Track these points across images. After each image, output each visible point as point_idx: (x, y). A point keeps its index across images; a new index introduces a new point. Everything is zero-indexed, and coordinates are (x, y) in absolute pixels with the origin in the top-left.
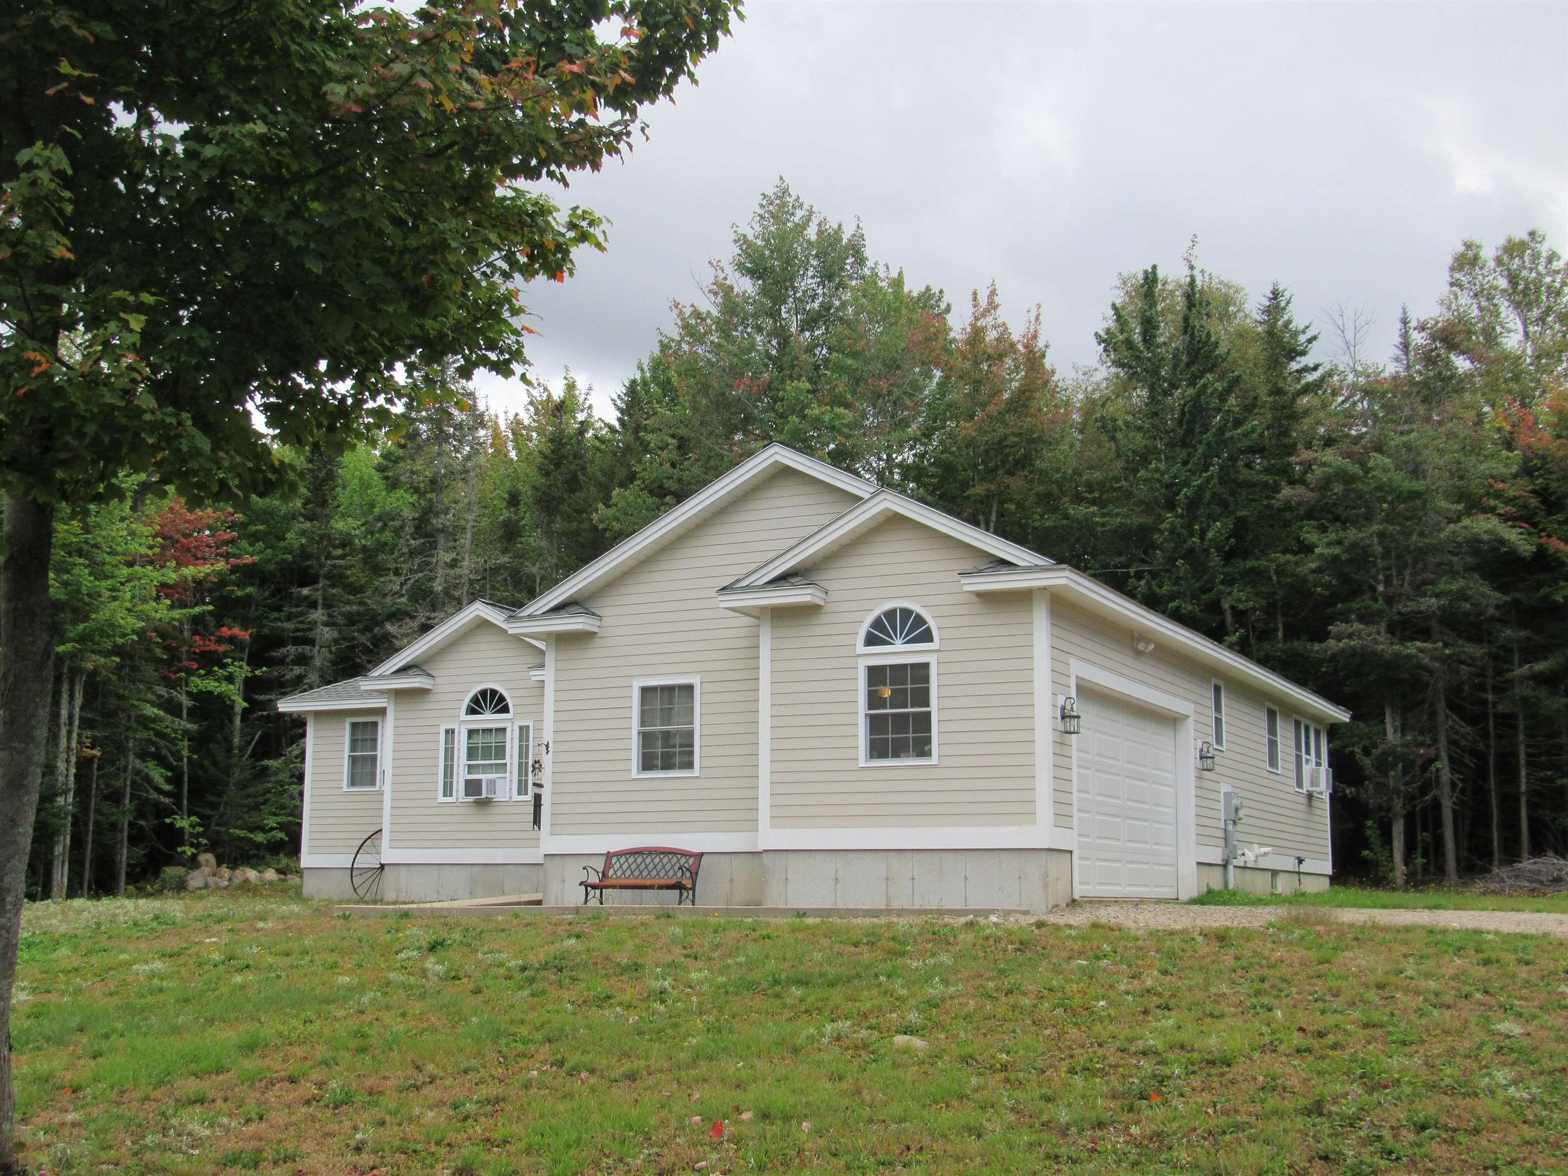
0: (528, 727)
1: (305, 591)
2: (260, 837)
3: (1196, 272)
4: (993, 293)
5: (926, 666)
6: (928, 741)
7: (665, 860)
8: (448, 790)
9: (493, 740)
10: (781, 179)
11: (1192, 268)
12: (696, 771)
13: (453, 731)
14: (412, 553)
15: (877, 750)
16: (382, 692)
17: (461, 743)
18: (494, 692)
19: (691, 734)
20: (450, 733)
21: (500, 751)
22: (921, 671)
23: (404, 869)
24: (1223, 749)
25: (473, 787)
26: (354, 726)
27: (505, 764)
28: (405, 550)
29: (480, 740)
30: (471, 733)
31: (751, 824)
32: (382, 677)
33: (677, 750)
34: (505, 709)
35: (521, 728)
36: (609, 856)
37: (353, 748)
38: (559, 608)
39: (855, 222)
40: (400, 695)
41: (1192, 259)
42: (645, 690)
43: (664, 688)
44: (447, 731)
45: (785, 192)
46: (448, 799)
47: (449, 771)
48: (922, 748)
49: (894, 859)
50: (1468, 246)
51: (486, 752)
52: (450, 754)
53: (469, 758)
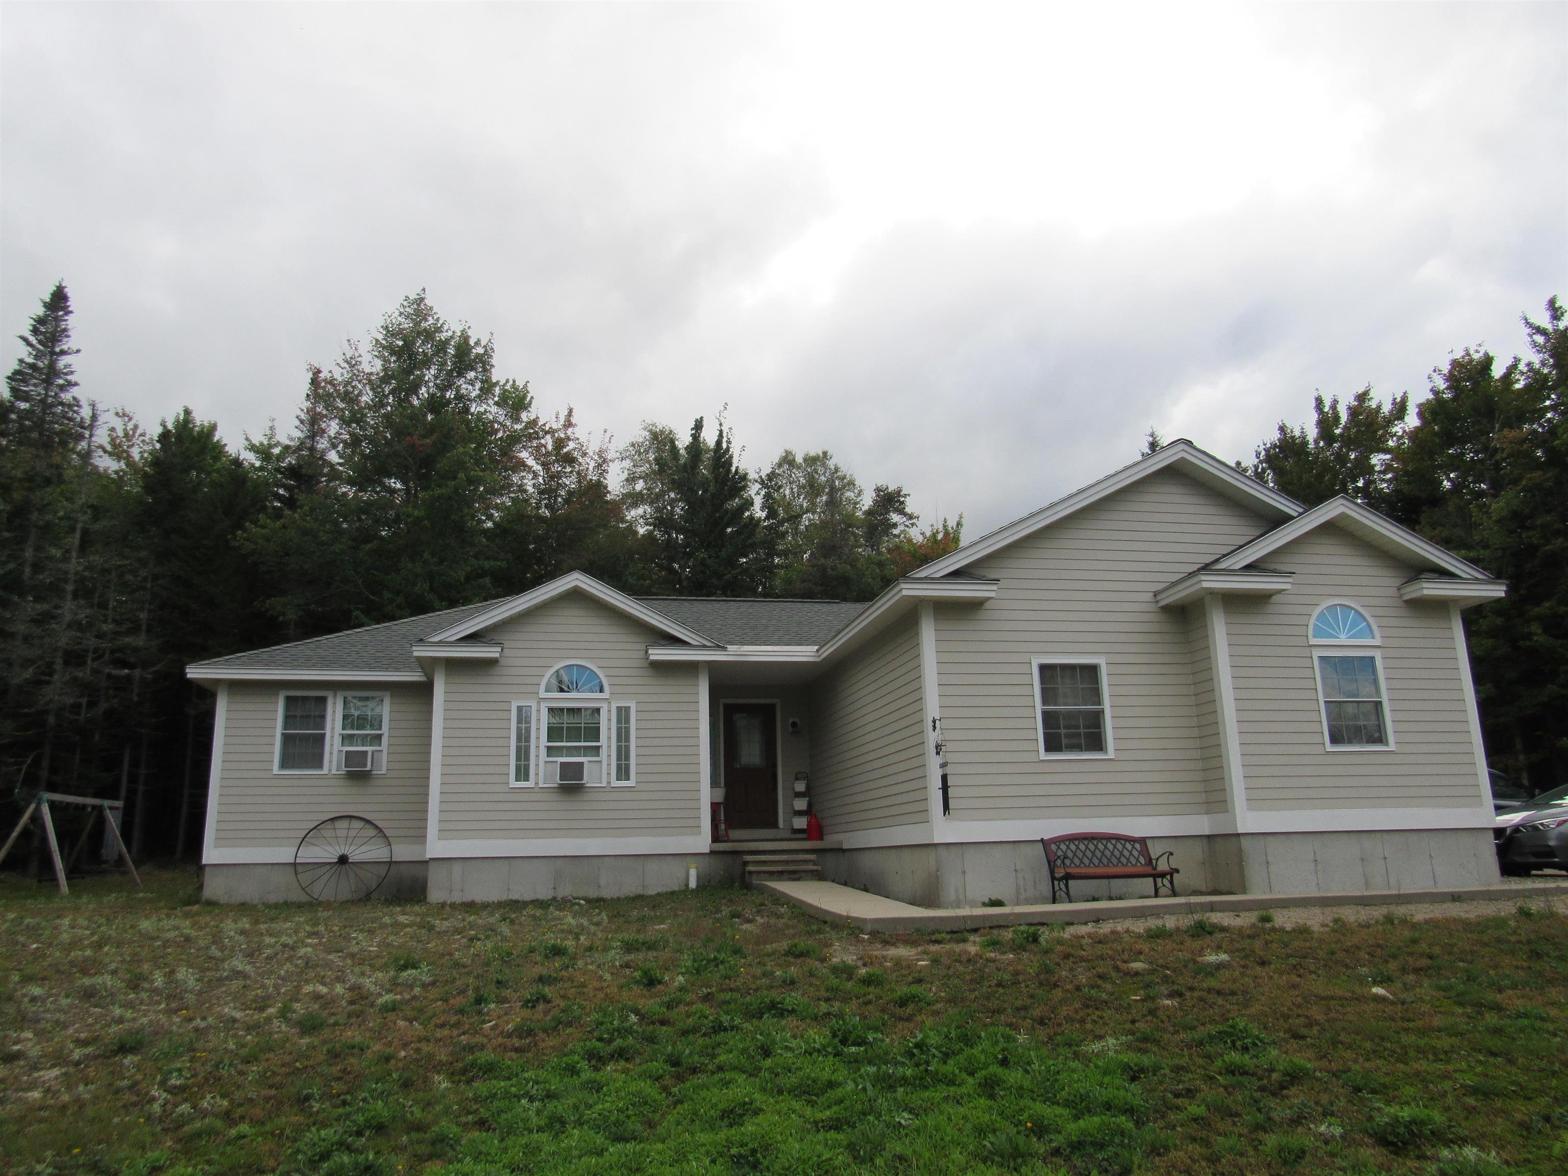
0: (628, 709)
5: (1372, 660)
6: (1382, 729)
8: (523, 773)
9: (581, 720)
10: (424, 290)
12: (1110, 753)
13: (529, 709)
15: (1337, 735)
17: (540, 724)
18: (583, 669)
19: (1099, 714)
20: (525, 711)
21: (594, 733)
22: (1368, 665)
25: (567, 771)
26: (289, 700)
27: (598, 748)
29: (564, 720)
30: (554, 712)
32: (441, 643)
33: (1082, 731)
34: (599, 688)
35: (619, 709)
36: (1044, 843)
37: (286, 726)
38: (956, 575)
40: (455, 666)
42: (1043, 668)
43: (1065, 667)
44: (521, 709)
46: (525, 784)
47: (523, 754)
48: (1374, 735)
49: (1367, 841)
51: (574, 733)
52: (523, 737)
53: (550, 739)
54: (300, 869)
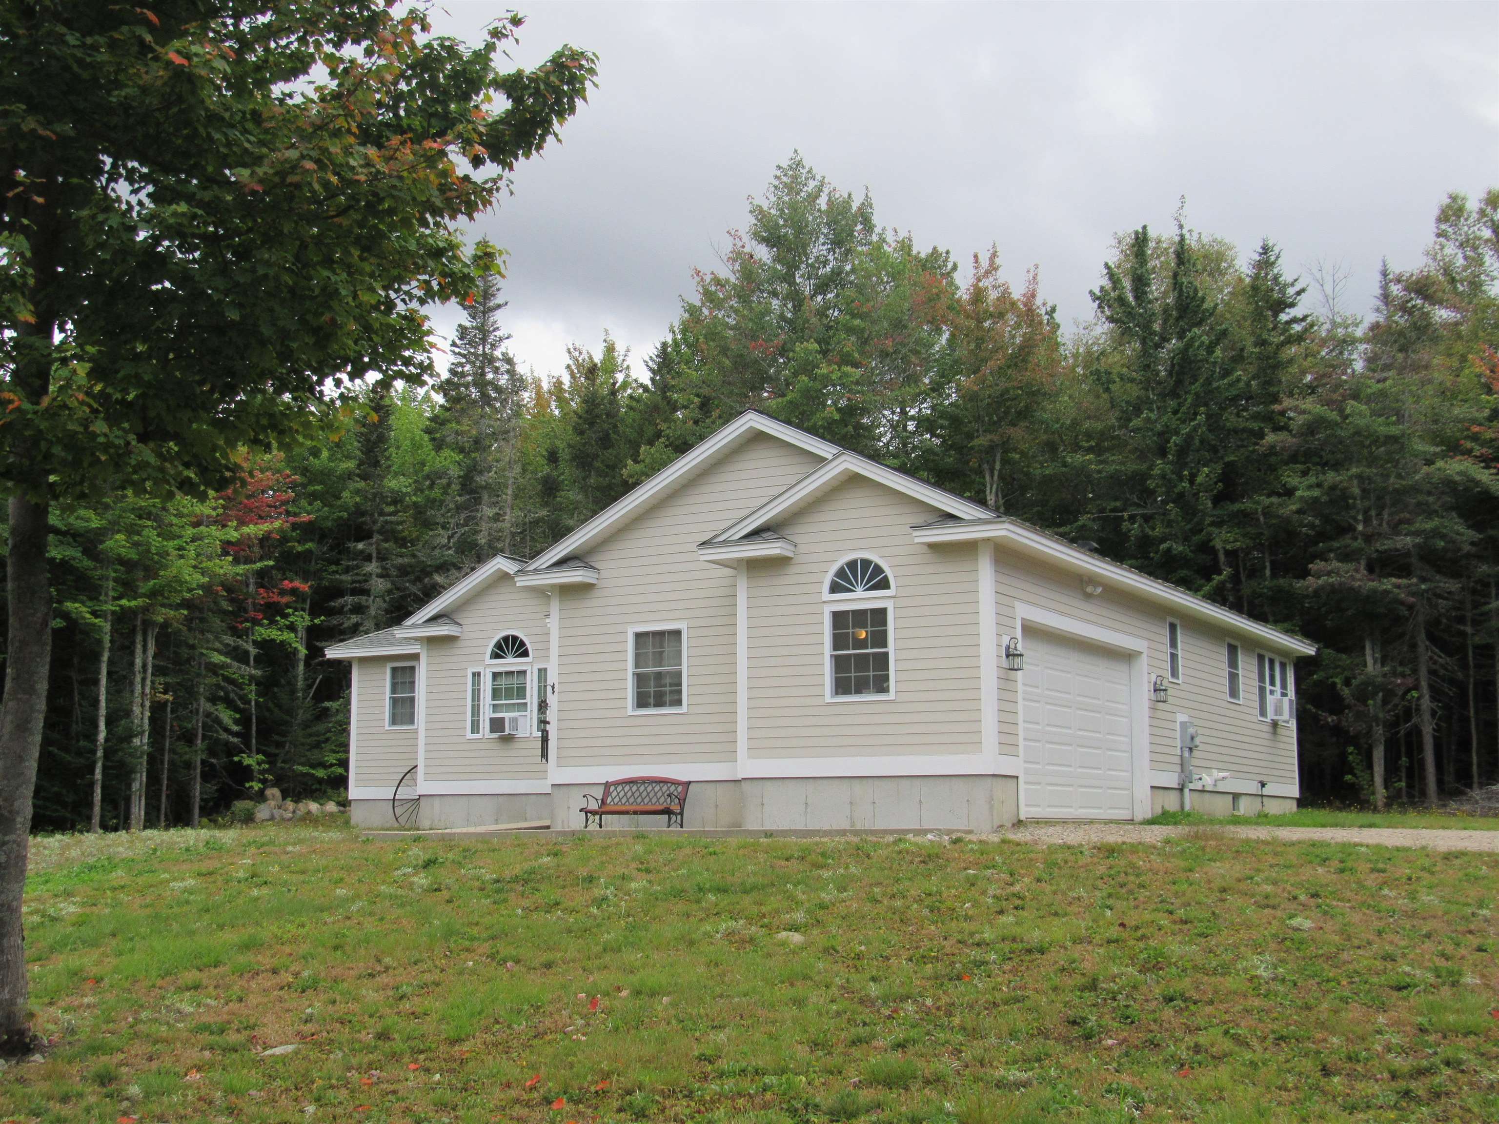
0: (545, 669)
1: (360, 546)
2: (320, 773)
3: (1185, 231)
4: (994, 255)
5: (883, 612)
6: (886, 678)
7: (657, 788)
8: (475, 728)
9: (515, 681)
10: (796, 151)
11: (1181, 227)
12: (684, 708)
13: (479, 674)
14: (459, 508)
15: (842, 687)
16: (416, 639)
17: (487, 685)
18: (515, 638)
19: (679, 674)
20: (476, 675)
21: (521, 692)
22: (880, 615)
23: (438, 798)
24: (1180, 682)
25: (497, 725)
26: (394, 670)
27: (526, 704)
28: (452, 506)
29: (503, 682)
30: (495, 676)
31: (731, 755)
32: (414, 626)
33: (668, 689)
34: (525, 654)
35: (540, 670)
36: (607, 785)
37: (394, 690)
38: (561, 563)
39: (865, 191)
40: (431, 641)
41: (1182, 218)
42: (639, 636)
43: (656, 634)
44: (474, 674)
45: (799, 164)
46: (476, 736)
47: (476, 710)
48: (882, 686)
49: (857, 786)
50: (1454, 198)
51: (509, 693)
52: (476, 695)
53: (494, 698)
54: (396, 803)
